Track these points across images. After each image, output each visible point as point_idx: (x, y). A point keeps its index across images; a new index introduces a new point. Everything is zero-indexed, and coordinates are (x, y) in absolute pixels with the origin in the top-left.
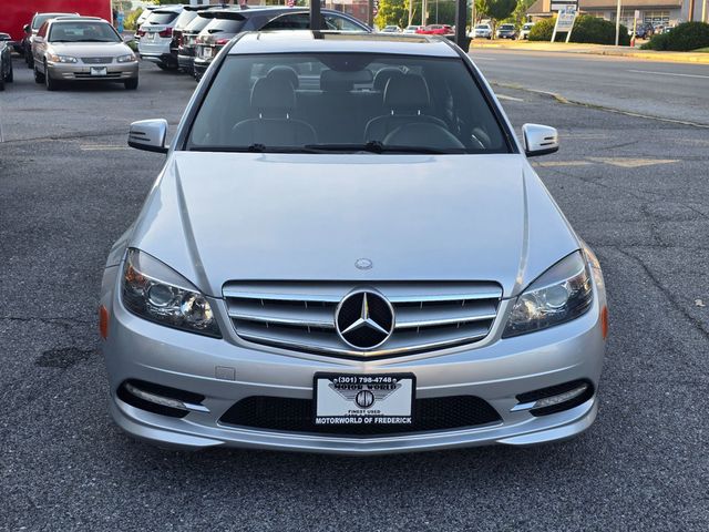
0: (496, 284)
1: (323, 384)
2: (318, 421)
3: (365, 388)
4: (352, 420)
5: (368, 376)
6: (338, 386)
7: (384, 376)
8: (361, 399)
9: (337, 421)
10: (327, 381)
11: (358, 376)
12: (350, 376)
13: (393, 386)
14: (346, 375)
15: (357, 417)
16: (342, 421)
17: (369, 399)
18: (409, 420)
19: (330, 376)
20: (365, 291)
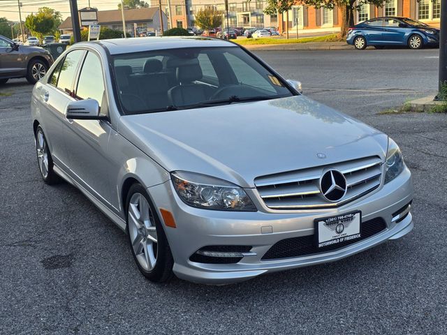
0: (377, 157)
1: (321, 224)
2: (320, 246)
3: (340, 222)
4: (335, 242)
5: (341, 215)
6: (327, 224)
7: (348, 214)
8: (338, 229)
9: (328, 243)
10: (323, 222)
11: (337, 216)
12: (333, 217)
13: (352, 218)
14: (331, 217)
15: (336, 239)
16: (331, 243)
17: (342, 228)
18: (359, 236)
19: (324, 219)
20: (331, 170)
